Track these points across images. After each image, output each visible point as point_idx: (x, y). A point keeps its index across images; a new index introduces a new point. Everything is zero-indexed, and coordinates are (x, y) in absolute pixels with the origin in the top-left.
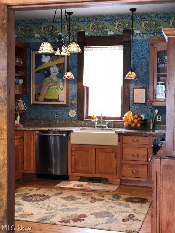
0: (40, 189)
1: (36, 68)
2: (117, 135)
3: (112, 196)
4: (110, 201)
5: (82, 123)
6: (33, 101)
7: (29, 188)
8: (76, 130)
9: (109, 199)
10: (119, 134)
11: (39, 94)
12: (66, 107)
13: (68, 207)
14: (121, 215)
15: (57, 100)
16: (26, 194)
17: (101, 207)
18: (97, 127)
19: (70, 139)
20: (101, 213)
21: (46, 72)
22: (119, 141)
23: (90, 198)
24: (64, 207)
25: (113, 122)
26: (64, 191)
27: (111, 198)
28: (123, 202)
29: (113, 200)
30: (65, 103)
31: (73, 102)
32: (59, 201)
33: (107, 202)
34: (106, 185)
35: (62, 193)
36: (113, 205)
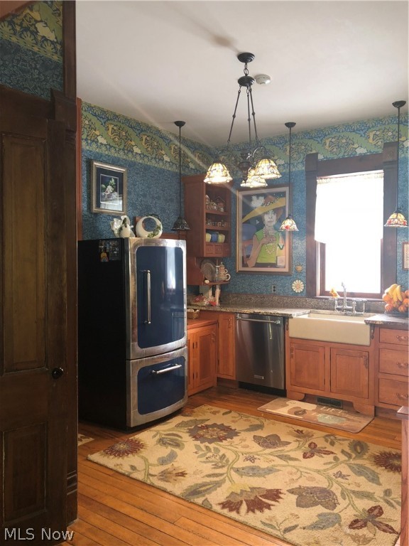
0: (230, 412)
1: (243, 217)
2: (368, 327)
3: (350, 445)
4: (342, 457)
5: (313, 302)
6: (240, 267)
7: (215, 409)
8: (298, 314)
9: (343, 452)
10: (373, 325)
11: (248, 257)
12: (289, 276)
13: (257, 463)
14: (353, 506)
15: (274, 265)
16: (203, 421)
17: (318, 471)
18: (339, 309)
19: (288, 330)
20: (312, 491)
21: (258, 222)
22: (372, 337)
23: (307, 445)
24: (248, 463)
25: (365, 302)
26: (266, 422)
27: (347, 450)
28: (368, 464)
29: (350, 456)
30: (286, 270)
31: (300, 268)
32: (248, 447)
33: (336, 459)
34: (347, 416)
35: (260, 427)
36: (345, 470)
